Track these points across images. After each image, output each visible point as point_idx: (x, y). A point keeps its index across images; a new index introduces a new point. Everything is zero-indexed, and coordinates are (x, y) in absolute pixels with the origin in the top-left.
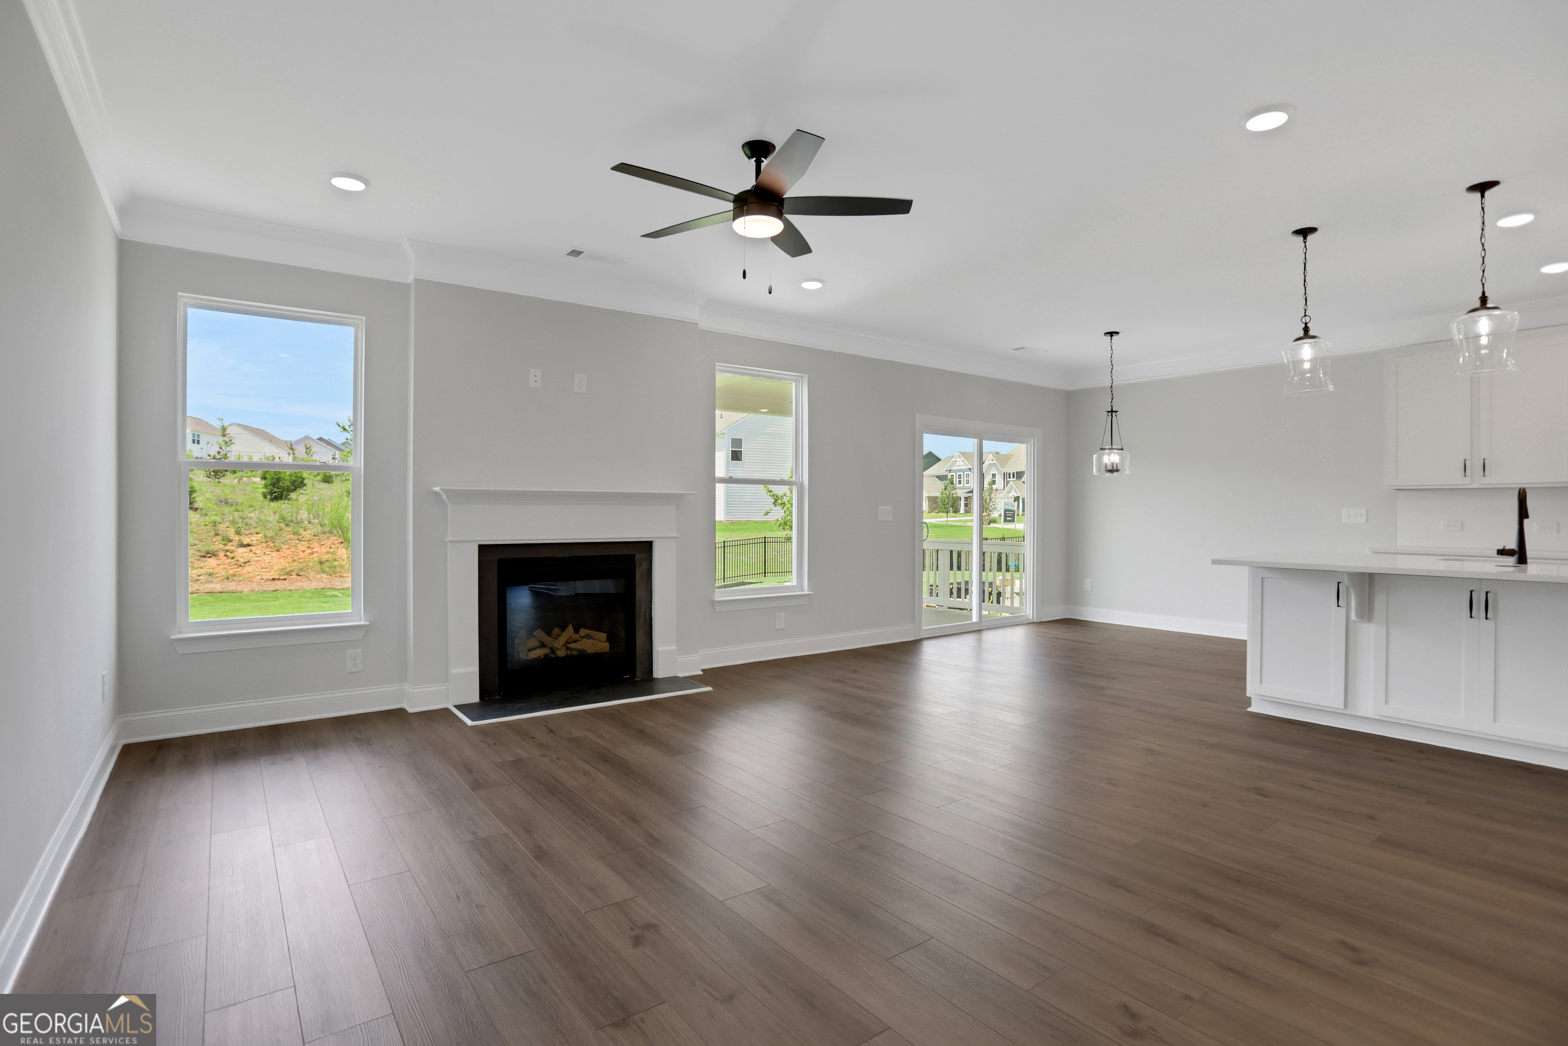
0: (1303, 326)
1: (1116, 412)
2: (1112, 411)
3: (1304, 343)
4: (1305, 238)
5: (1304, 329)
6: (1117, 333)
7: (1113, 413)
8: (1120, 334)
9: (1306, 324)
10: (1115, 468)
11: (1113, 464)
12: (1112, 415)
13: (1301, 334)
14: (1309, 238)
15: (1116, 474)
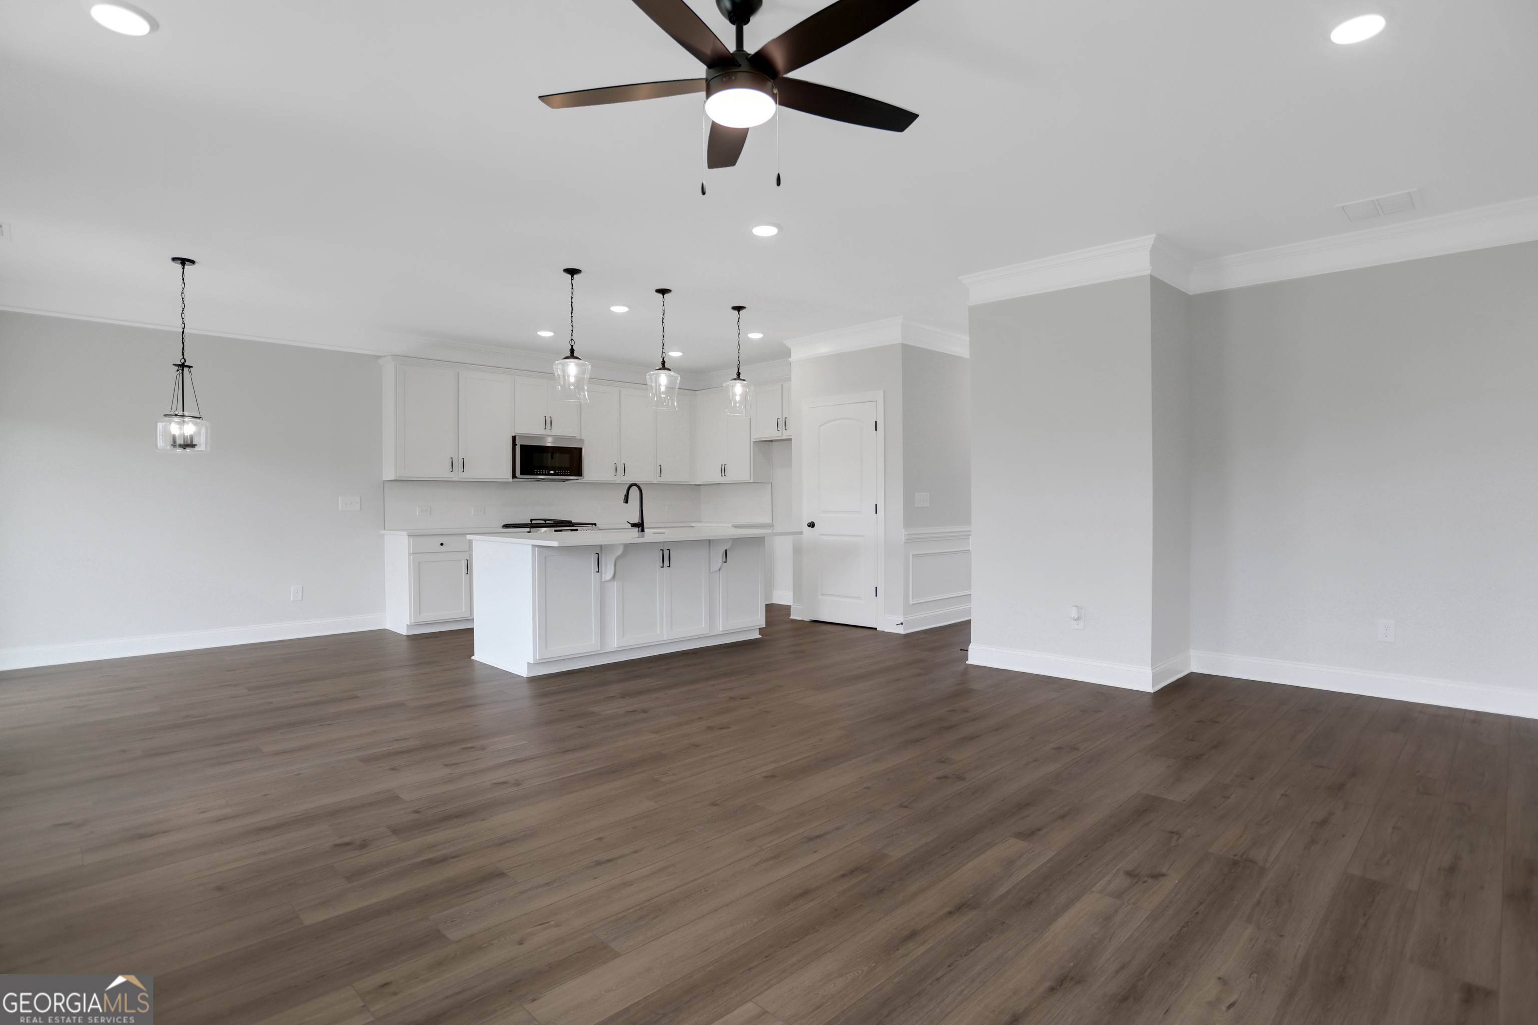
0: (570, 347)
1: (190, 367)
2: (182, 366)
3: (570, 362)
4: (572, 276)
5: (570, 350)
6: (193, 262)
7: (186, 370)
8: (196, 264)
9: (572, 346)
10: (189, 443)
11: (185, 438)
12: (183, 370)
13: (569, 354)
14: (575, 276)
15: (188, 450)
